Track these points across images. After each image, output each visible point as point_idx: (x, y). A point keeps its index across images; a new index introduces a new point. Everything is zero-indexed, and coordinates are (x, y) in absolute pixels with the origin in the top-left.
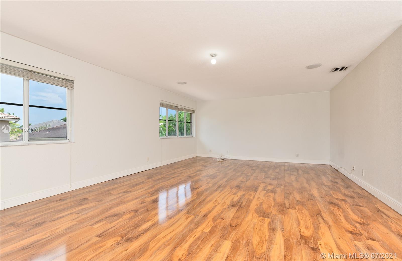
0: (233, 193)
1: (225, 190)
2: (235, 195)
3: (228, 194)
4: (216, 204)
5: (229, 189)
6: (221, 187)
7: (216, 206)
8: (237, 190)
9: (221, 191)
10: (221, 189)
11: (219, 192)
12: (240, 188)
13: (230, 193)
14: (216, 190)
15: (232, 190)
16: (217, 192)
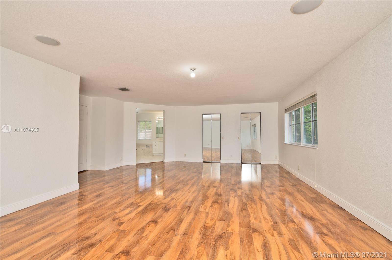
0: (175, 199)
1: (182, 203)
2: (174, 197)
3: (180, 198)
4: (188, 190)
5: (178, 204)
6: (188, 207)
7: (188, 189)
8: (170, 204)
9: (186, 202)
10: (187, 204)
11: (189, 200)
12: (166, 206)
13: (178, 199)
14: (192, 202)
15: (175, 204)
16: (190, 200)
